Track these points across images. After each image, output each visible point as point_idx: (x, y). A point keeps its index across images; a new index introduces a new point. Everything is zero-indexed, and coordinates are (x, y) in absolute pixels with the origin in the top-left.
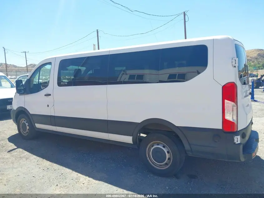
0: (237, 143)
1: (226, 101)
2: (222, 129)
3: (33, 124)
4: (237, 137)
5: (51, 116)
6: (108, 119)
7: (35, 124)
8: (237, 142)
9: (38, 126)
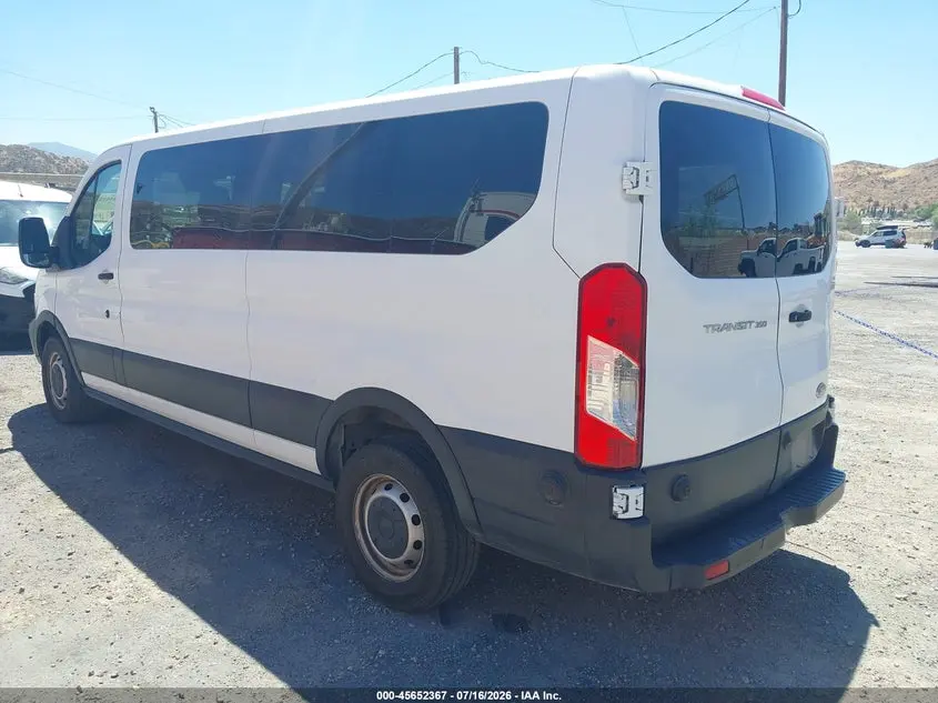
0: (620, 516)
1: (593, 342)
2: (571, 450)
3: (77, 372)
4: (626, 492)
5: (114, 351)
6: (253, 379)
7: (80, 372)
8: (627, 511)
9: (90, 380)
